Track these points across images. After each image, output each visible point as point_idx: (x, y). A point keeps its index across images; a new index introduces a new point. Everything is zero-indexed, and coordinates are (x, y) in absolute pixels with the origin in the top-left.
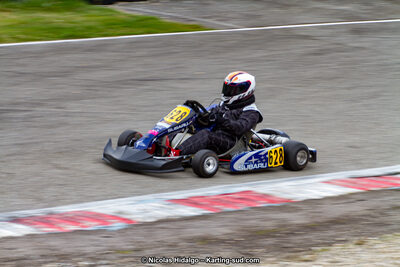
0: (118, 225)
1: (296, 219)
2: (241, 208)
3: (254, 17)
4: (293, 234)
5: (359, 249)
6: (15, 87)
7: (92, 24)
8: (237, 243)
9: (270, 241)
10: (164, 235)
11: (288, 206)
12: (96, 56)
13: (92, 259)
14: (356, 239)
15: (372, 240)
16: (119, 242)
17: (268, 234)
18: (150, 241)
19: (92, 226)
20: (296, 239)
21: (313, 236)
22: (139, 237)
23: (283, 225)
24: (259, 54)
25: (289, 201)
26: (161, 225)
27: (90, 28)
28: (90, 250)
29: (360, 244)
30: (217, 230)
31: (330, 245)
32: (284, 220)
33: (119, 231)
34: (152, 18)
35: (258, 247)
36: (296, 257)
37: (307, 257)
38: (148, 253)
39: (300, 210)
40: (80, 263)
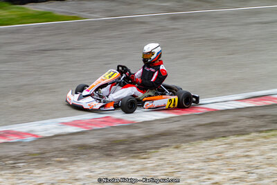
0: (30, 139)
1: (138, 133)
2: (104, 127)
3: (111, 11)
4: (135, 142)
5: (176, 150)
7: (13, 17)
8: (102, 148)
9: (122, 147)
10: (57, 144)
11: (133, 125)
12: (16, 36)
13: (14, 159)
14: (174, 145)
15: (184, 145)
16: (31, 149)
17: (121, 142)
18: (49, 148)
19: (14, 139)
20: (138, 145)
21: (149, 144)
22: (43, 145)
23: (130, 137)
24: (114, 33)
25: (132, 122)
26: (56, 138)
27: (11, 19)
28: (13, 154)
29: (177, 148)
30: (90, 140)
31: (158, 148)
32: (130, 134)
33: (31, 142)
34: (49, 13)
35: (116, 150)
36: (137, 156)
37: (145, 156)
38: (48, 155)
39: (140, 128)
40: (7, 162)
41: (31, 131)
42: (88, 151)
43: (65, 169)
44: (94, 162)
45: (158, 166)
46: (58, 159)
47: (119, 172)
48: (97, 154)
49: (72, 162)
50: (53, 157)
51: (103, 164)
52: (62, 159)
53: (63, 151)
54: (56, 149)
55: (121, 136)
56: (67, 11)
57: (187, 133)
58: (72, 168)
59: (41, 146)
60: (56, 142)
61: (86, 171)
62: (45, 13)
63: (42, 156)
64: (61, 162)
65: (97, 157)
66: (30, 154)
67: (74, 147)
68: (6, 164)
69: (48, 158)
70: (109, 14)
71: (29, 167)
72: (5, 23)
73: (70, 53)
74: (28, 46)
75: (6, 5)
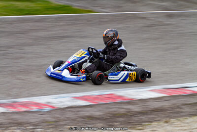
0: (47, 109)
1: (136, 108)
2: (108, 102)
3: (118, 7)
4: (133, 116)
5: (166, 124)
7: (38, 8)
8: (105, 120)
9: (122, 119)
10: (70, 115)
11: (132, 102)
12: (40, 24)
13: (34, 125)
14: (165, 120)
15: (172, 120)
16: (47, 118)
17: (122, 116)
18: (63, 117)
19: (35, 109)
20: (135, 119)
21: (143, 117)
22: (57, 115)
23: (129, 111)
25: (132, 99)
26: (69, 110)
27: (37, 10)
29: (167, 122)
30: (96, 113)
31: (152, 122)
32: (129, 109)
33: (48, 112)
34: (68, 6)
35: (116, 122)
36: (134, 127)
37: (140, 128)
38: (61, 123)
39: (137, 104)
40: (28, 128)
41: (49, 103)
42: (94, 122)
48: (100, 125)
50: (65, 125)
53: (73, 120)
54: (68, 119)
55: (121, 110)
56: (83, 5)
57: (176, 110)
59: (57, 116)
60: (68, 113)
62: (64, 7)
63: (57, 124)
66: (47, 122)
67: (83, 117)
68: (27, 129)
69: (61, 125)
70: (117, 9)
74: (50, 33)
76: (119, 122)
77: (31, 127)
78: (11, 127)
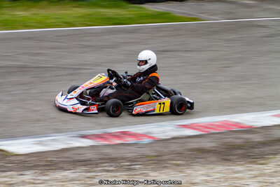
0: (146, 140)
1: (256, 138)
3: (230, 13)
4: (254, 147)
6: (83, 55)
8: (219, 153)
9: (239, 152)
10: (175, 147)
11: (251, 130)
12: (134, 36)
13: (131, 161)
16: (147, 151)
17: (239, 147)
18: (166, 150)
19: (131, 140)
20: (256, 150)
21: (266, 149)
22: (159, 148)
23: (248, 141)
24: (233, 36)
25: (251, 127)
27: (130, 18)
30: (207, 144)
31: (276, 154)
32: (248, 139)
33: (147, 144)
34: (169, 13)
35: (233, 155)
36: (255, 162)
37: (262, 162)
38: (165, 158)
41: (149, 133)
42: (206, 155)
43: (181, 172)
44: (211, 166)
45: (276, 172)
46: (174, 162)
47: (237, 178)
48: (214, 159)
49: (188, 165)
50: (170, 160)
51: (220, 168)
52: (179, 162)
53: (180, 154)
54: (173, 152)
55: (239, 141)
56: (186, 12)
58: (189, 171)
60: (173, 145)
61: (202, 175)
62: (163, 14)
63: (160, 158)
64: (178, 165)
65: (215, 161)
66: (147, 156)
68: (122, 166)
69: (164, 160)
70: (229, 16)
71: (146, 169)
72: (123, 22)
73: (188, 55)
75: (124, 4)
76: (237, 155)
77: (128, 164)
78: (103, 163)
